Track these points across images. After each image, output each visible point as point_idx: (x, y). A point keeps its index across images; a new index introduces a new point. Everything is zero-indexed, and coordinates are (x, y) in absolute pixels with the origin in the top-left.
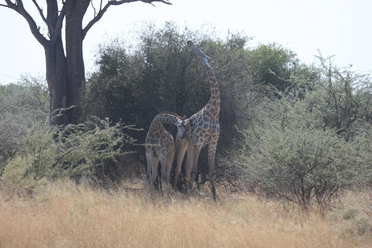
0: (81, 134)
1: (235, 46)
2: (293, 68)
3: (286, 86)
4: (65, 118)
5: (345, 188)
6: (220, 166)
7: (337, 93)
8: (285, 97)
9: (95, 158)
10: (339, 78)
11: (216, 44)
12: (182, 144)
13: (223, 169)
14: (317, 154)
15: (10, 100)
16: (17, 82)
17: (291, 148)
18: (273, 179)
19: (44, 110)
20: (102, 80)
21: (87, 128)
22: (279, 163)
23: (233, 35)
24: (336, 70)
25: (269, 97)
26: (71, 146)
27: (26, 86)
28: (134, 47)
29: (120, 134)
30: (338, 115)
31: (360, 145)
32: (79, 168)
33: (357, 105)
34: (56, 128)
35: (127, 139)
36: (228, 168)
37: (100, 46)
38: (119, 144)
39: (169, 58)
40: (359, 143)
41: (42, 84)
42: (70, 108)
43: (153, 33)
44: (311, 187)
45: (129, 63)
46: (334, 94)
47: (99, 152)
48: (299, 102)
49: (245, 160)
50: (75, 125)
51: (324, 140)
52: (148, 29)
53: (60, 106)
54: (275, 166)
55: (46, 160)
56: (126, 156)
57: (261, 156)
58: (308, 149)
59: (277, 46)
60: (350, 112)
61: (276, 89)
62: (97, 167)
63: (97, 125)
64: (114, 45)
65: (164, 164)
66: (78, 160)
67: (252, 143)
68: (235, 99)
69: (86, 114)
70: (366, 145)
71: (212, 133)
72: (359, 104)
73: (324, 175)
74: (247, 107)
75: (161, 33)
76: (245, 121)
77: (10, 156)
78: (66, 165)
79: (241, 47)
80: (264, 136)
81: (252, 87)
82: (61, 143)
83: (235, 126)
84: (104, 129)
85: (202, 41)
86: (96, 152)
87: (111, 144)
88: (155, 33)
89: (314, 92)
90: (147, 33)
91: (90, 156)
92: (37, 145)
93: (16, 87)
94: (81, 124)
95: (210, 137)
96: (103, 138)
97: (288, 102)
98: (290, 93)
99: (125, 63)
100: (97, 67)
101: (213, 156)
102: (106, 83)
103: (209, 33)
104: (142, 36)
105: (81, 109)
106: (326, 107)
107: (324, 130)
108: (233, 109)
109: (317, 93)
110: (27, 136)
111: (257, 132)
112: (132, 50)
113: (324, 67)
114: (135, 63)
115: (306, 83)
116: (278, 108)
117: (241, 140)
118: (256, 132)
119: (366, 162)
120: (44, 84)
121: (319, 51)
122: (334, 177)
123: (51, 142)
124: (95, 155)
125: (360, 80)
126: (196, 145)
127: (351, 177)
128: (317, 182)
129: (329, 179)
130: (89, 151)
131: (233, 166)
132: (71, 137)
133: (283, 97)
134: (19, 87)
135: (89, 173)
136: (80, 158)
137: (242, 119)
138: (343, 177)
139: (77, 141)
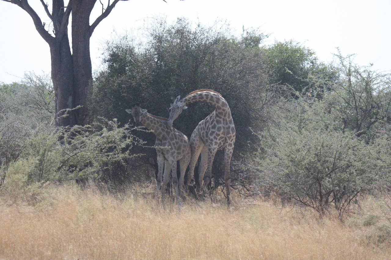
0: (88, 136)
1: (250, 44)
2: (311, 67)
3: (303, 86)
4: (71, 119)
5: (364, 193)
6: (234, 169)
7: (357, 93)
8: (303, 97)
9: (102, 161)
10: (359, 78)
11: (230, 42)
12: (196, 147)
13: (237, 173)
14: (335, 157)
15: (14, 100)
16: (20, 81)
17: (309, 151)
18: (290, 183)
19: (49, 110)
20: (110, 80)
21: (94, 129)
22: (296, 167)
23: (247, 32)
24: (356, 69)
25: (286, 97)
26: (77, 148)
27: (30, 85)
28: (144, 45)
29: (129, 136)
30: (358, 117)
31: (381, 148)
32: (85, 172)
33: (378, 106)
34: (61, 129)
35: (136, 141)
36: (242, 172)
37: (108, 43)
38: (128, 146)
39: (180, 56)
40: (380, 146)
41: (47, 84)
42: (76, 108)
43: (164, 30)
44: (330, 192)
45: (139, 62)
46: (354, 94)
47: (107, 155)
48: (317, 103)
49: (260, 164)
50: (81, 126)
51: (343, 143)
52: (159, 25)
53: (66, 106)
54: (291, 169)
55: (51, 163)
56: (135, 159)
57: (276, 159)
58: (327, 152)
59: (294, 44)
60: (371, 113)
61: (293, 89)
62: (104, 170)
63: (105, 126)
64: (123, 42)
65: (174, 168)
66: (84, 163)
67: (267, 145)
68: (249, 99)
69: (93, 115)
70: (388, 148)
71: (226, 135)
72: (380, 105)
73: (343, 180)
74: (262, 108)
75: (173, 30)
76: (260, 123)
77: (13, 158)
78: (72, 168)
79: (257, 45)
80: (280, 139)
81: (268, 87)
82: (67, 145)
83: (250, 128)
84: (112, 130)
85: (216, 39)
86: (104, 155)
87: (119, 146)
88: (166, 30)
89: (333, 93)
90: (158, 30)
91: (97, 158)
92: (42, 147)
93: (20, 86)
94: (88, 126)
95: (226, 139)
96: (110, 140)
97: (305, 103)
98: (307, 93)
99: (134, 61)
100: (105, 65)
101: (229, 159)
102: (114, 82)
103: (223, 30)
104: (152, 33)
105: (87, 110)
106: (346, 108)
107: (344, 132)
108: (248, 110)
109: (336, 93)
110: (31, 137)
111: (273, 134)
112: (142, 47)
113: (344, 66)
114: (145, 61)
115: (325, 83)
116: (295, 109)
117: (256, 142)
118: (271, 134)
119: (388, 165)
120: (49, 83)
121: (338, 50)
122: (353, 182)
123: (56, 144)
124: (102, 157)
125: (381, 80)
126: (210, 148)
127: (371, 181)
128: (336, 187)
129: (348, 183)
130: (96, 153)
131: (248, 169)
132: (77, 139)
133: (300, 97)
134: (23, 87)
135: (96, 177)
136: (87, 160)
137: (257, 120)
138: (363, 181)
139: (83, 143)
